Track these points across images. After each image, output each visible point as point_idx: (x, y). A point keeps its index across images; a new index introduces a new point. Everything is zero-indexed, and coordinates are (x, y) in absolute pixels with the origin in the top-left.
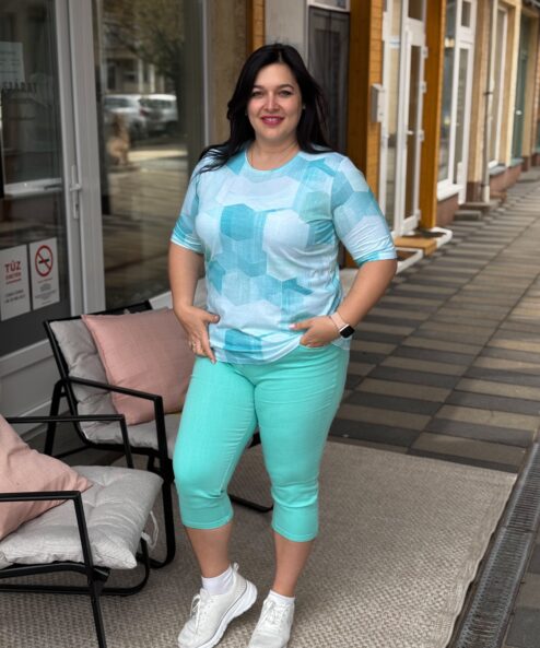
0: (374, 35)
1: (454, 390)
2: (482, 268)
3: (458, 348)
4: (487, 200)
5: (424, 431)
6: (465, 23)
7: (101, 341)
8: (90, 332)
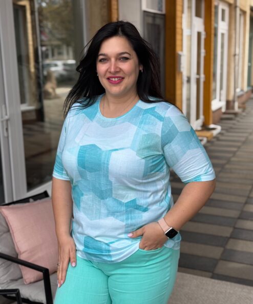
0: (178, 25)
1: (235, 228)
2: (239, 147)
3: (233, 198)
4: (236, 109)
5: (221, 259)
6: (223, 19)
7: (11, 224)
8: (4, 218)
